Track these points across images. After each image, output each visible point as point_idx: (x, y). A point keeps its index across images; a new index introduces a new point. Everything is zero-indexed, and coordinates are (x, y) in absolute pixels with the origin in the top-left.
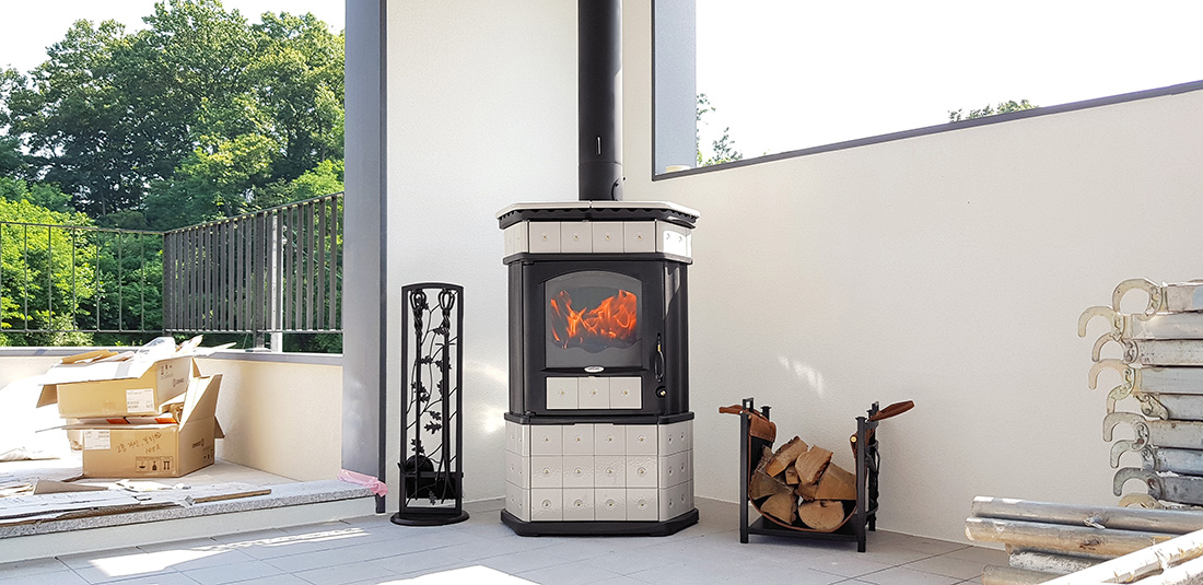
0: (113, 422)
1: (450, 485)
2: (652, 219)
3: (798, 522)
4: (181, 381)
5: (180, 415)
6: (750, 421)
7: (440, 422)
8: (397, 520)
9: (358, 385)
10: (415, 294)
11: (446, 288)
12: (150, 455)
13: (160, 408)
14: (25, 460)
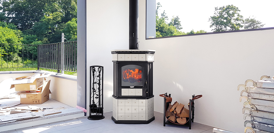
0: (27, 92)
1: (101, 110)
2: (145, 54)
3: (176, 122)
4: (42, 82)
5: (41, 90)
6: (166, 99)
7: (98, 97)
8: (89, 118)
9: (80, 87)
10: (93, 67)
11: (100, 67)
12: (35, 99)
13: (37, 89)
14: (8, 98)
